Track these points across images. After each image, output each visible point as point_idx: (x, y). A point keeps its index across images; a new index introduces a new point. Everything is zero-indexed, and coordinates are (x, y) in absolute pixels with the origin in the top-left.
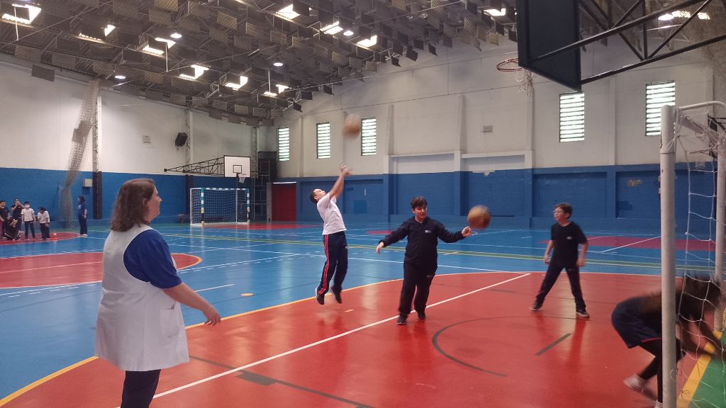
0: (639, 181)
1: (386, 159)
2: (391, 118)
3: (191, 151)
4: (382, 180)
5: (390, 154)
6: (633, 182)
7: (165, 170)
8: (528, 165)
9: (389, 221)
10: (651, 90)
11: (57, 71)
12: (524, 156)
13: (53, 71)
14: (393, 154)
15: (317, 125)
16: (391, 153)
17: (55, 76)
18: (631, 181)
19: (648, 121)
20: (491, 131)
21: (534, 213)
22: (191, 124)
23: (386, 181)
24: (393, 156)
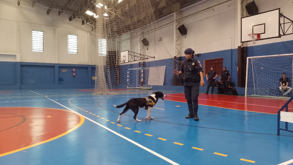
0: (66, 70)
6: (64, 71)
8: (18, 60)
10: (70, 36)
12: (16, 55)
18: (63, 70)
19: (68, 48)
21: (22, 83)
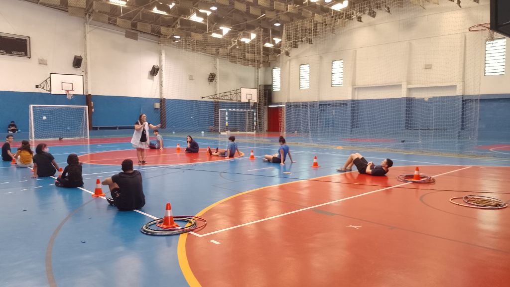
1: (350, 89)
2: (355, 60)
3: (218, 84)
4: (346, 104)
5: (353, 86)
7: (202, 98)
8: (459, 92)
9: (351, 133)
11: (139, 33)
12: (456, 86)
13: (137, 34)
14: (355, 86)
15: (300, 65)
16: (353, 84)
17: (139, 37)
20: (430, 68)
22: (218, 67)
23: (349, 106)
24: (355, 87)
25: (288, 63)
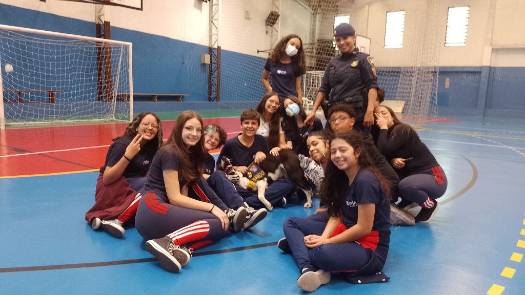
1: (488, 50)
3: (279, 32)
4: (480, 72)
7: (258, 51)
9: (484, 116)
15: (387, 12)
16: (492, 44)
23: (484, 74)
24: (494, 47)
25: (367, 7)
